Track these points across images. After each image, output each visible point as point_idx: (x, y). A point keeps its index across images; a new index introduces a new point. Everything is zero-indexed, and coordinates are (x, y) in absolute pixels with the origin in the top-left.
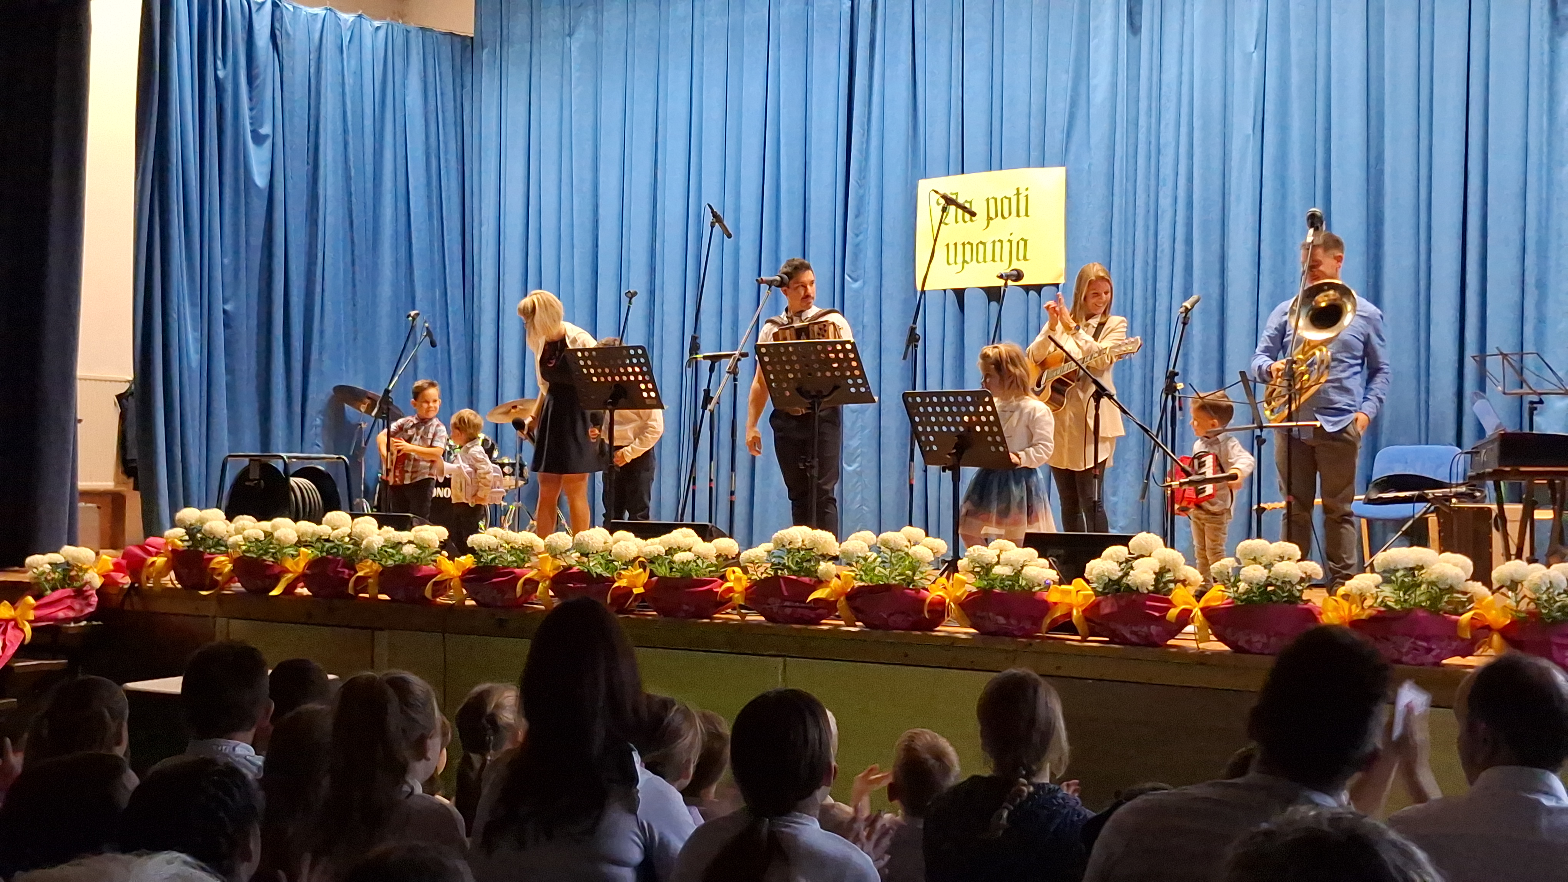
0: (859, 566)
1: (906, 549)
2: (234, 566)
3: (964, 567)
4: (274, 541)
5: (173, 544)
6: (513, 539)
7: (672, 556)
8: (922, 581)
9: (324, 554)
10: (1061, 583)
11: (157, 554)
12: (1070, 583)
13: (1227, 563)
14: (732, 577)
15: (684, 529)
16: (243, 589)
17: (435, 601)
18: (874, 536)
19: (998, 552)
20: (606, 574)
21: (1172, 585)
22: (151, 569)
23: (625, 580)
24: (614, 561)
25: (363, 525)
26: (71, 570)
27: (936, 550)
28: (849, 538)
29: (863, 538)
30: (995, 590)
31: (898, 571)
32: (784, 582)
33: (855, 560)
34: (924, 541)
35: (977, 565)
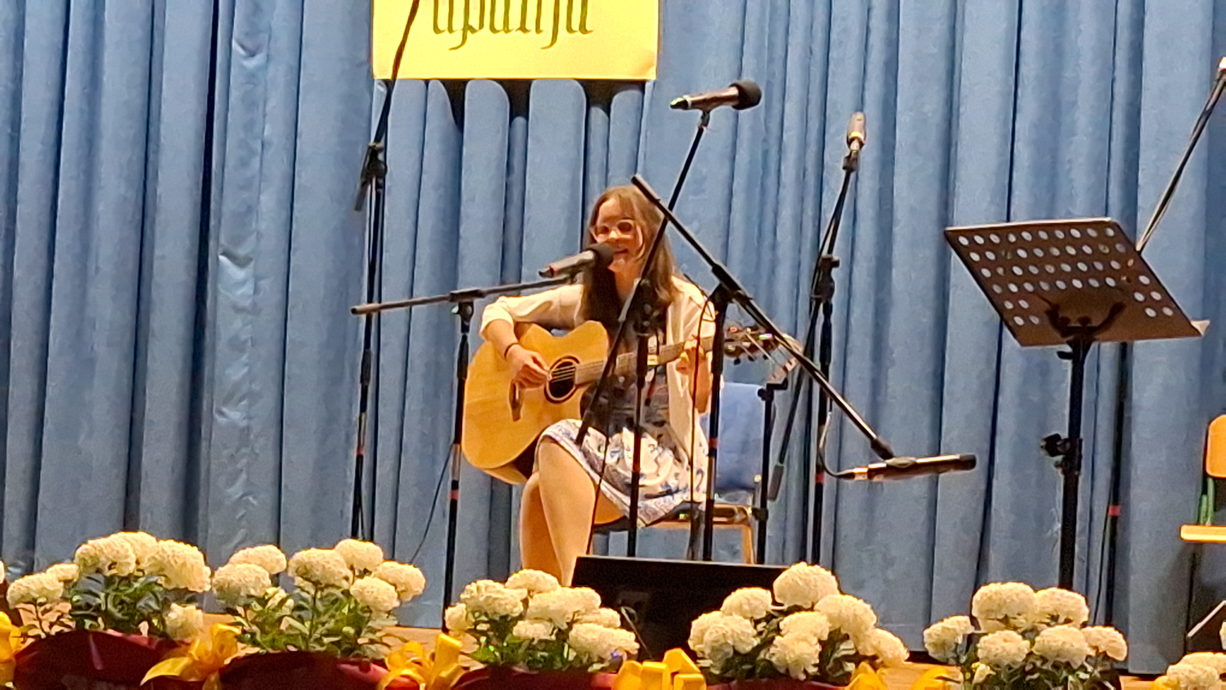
0: (251, 615)
1: (345, 585)
3: (457, 622)
8: (373, 647)
10: (641, 657)
12: (659, 658)
13: (956, 626)
18: (282, 556)
19: (525, 594)
21: (850, 667)
27: (403, 588)
28: (232, 559)
29: (260, 558)
30: (516, 669)
31: (327, 626)
32: (97, 644)
33: (242, 602)
34: (380, 569)
35: (484, 618)
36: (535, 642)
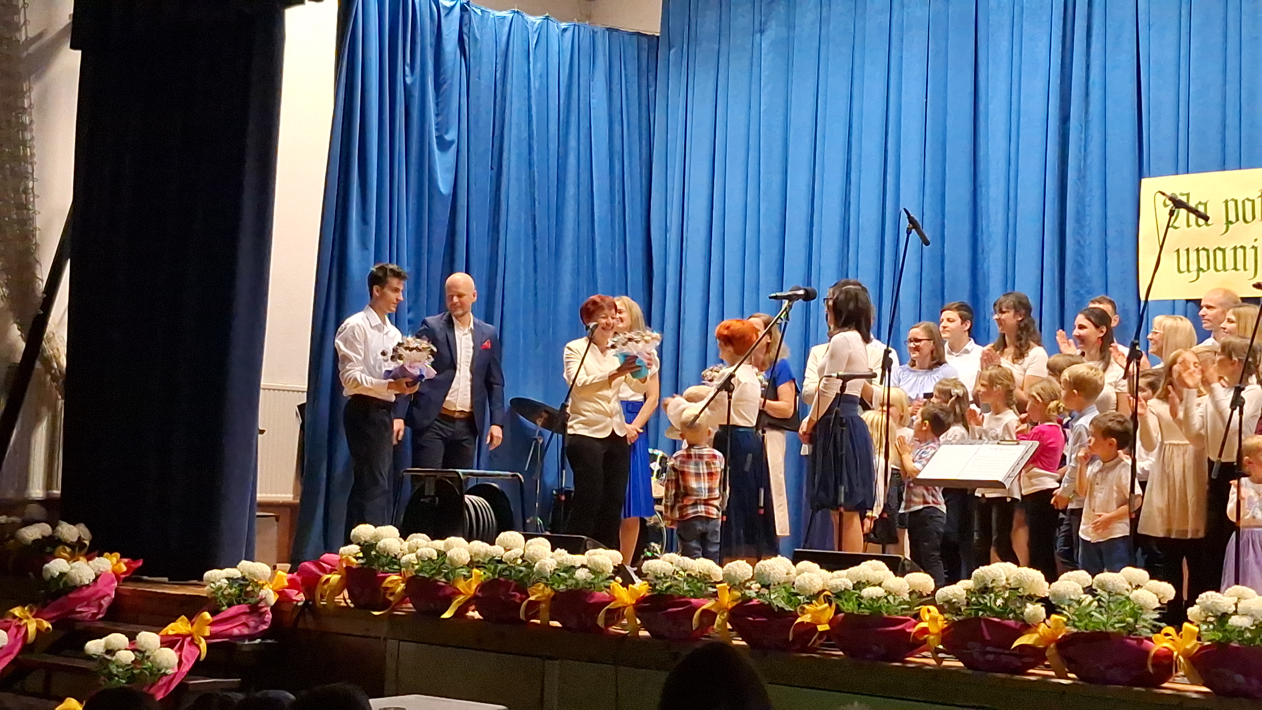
0: (1072, 610)
1: (1127, 593)
2: (406, 586)
3: (1194, 616)
4: (447, 561)
5: (348, 561)
6: (690, 567)
7: (861, 591)
8: (1144, 630)
9: (497, 576)
11: (331, 571)
14: (927, 617)
15: (874, 561)
16: (414, 610)
17: (608, 631)
19: (1236, 600)
20: (788, 608)
22: (326, 587)
23: (809, 616)
24: (797, 594)
25: (536, 546)
26: (248, 585)
27: (1161, 596)
28: (1060, 578)
29: (1077, 578)
30: (1232, 644)
31: (1117, 617)
32: (985, 624)
33: (1067, 603)
34: (1147, 585)
35: (1210, 614)
36: (1243, 628)
